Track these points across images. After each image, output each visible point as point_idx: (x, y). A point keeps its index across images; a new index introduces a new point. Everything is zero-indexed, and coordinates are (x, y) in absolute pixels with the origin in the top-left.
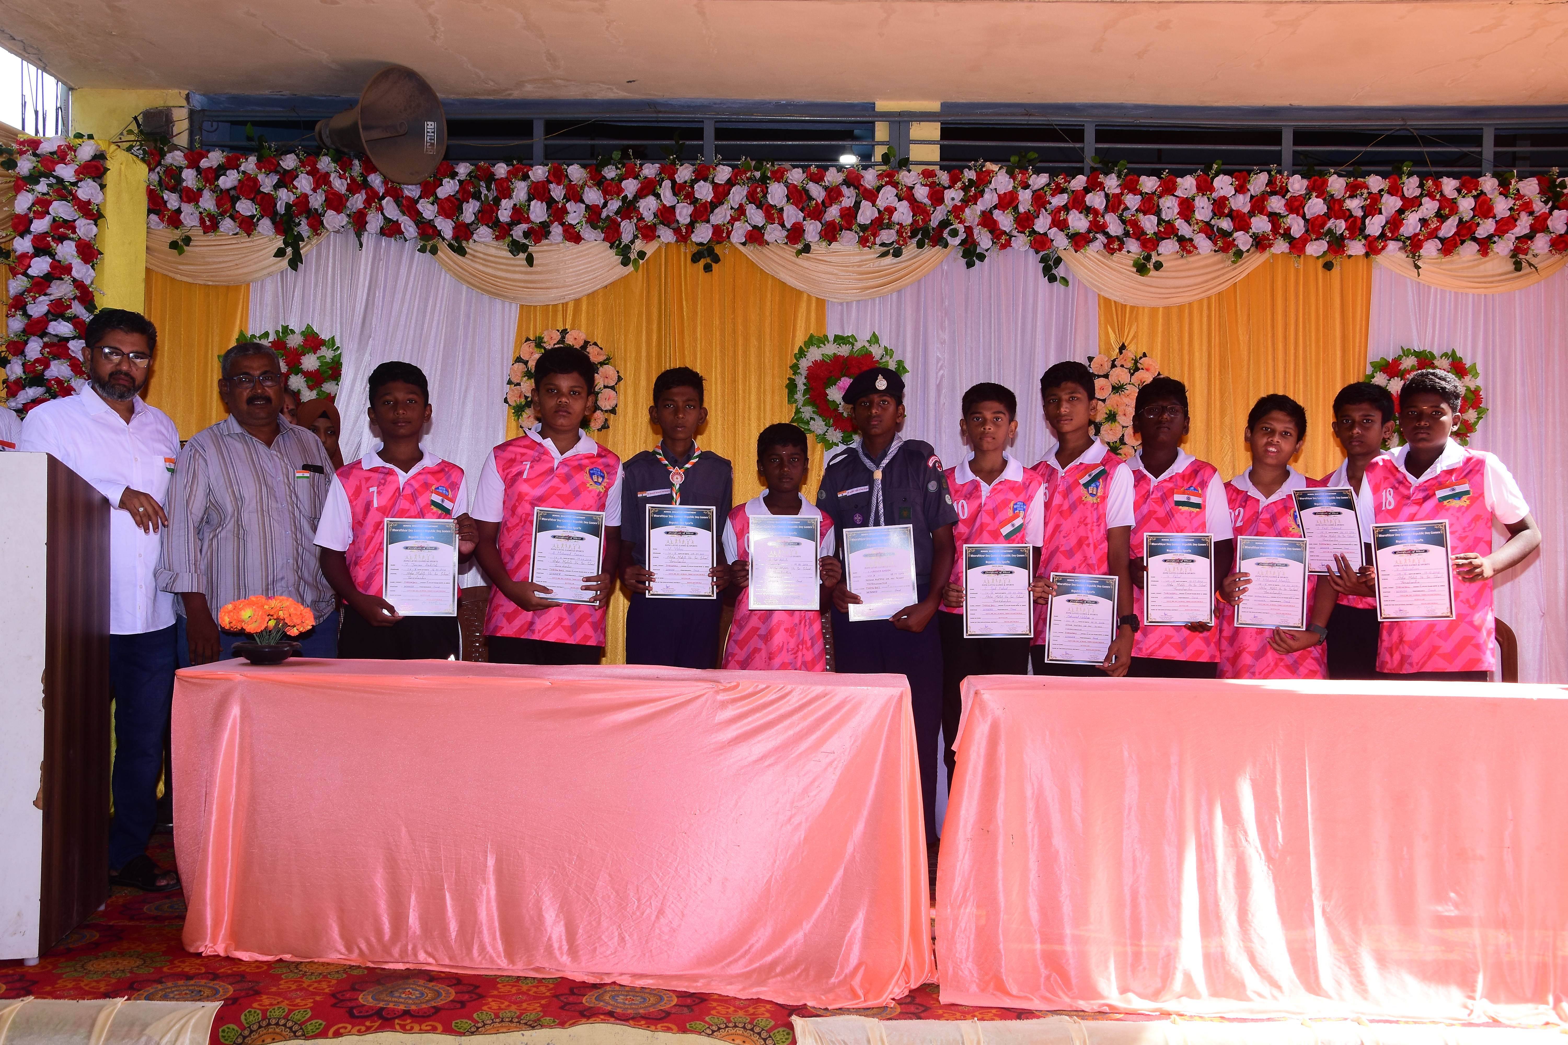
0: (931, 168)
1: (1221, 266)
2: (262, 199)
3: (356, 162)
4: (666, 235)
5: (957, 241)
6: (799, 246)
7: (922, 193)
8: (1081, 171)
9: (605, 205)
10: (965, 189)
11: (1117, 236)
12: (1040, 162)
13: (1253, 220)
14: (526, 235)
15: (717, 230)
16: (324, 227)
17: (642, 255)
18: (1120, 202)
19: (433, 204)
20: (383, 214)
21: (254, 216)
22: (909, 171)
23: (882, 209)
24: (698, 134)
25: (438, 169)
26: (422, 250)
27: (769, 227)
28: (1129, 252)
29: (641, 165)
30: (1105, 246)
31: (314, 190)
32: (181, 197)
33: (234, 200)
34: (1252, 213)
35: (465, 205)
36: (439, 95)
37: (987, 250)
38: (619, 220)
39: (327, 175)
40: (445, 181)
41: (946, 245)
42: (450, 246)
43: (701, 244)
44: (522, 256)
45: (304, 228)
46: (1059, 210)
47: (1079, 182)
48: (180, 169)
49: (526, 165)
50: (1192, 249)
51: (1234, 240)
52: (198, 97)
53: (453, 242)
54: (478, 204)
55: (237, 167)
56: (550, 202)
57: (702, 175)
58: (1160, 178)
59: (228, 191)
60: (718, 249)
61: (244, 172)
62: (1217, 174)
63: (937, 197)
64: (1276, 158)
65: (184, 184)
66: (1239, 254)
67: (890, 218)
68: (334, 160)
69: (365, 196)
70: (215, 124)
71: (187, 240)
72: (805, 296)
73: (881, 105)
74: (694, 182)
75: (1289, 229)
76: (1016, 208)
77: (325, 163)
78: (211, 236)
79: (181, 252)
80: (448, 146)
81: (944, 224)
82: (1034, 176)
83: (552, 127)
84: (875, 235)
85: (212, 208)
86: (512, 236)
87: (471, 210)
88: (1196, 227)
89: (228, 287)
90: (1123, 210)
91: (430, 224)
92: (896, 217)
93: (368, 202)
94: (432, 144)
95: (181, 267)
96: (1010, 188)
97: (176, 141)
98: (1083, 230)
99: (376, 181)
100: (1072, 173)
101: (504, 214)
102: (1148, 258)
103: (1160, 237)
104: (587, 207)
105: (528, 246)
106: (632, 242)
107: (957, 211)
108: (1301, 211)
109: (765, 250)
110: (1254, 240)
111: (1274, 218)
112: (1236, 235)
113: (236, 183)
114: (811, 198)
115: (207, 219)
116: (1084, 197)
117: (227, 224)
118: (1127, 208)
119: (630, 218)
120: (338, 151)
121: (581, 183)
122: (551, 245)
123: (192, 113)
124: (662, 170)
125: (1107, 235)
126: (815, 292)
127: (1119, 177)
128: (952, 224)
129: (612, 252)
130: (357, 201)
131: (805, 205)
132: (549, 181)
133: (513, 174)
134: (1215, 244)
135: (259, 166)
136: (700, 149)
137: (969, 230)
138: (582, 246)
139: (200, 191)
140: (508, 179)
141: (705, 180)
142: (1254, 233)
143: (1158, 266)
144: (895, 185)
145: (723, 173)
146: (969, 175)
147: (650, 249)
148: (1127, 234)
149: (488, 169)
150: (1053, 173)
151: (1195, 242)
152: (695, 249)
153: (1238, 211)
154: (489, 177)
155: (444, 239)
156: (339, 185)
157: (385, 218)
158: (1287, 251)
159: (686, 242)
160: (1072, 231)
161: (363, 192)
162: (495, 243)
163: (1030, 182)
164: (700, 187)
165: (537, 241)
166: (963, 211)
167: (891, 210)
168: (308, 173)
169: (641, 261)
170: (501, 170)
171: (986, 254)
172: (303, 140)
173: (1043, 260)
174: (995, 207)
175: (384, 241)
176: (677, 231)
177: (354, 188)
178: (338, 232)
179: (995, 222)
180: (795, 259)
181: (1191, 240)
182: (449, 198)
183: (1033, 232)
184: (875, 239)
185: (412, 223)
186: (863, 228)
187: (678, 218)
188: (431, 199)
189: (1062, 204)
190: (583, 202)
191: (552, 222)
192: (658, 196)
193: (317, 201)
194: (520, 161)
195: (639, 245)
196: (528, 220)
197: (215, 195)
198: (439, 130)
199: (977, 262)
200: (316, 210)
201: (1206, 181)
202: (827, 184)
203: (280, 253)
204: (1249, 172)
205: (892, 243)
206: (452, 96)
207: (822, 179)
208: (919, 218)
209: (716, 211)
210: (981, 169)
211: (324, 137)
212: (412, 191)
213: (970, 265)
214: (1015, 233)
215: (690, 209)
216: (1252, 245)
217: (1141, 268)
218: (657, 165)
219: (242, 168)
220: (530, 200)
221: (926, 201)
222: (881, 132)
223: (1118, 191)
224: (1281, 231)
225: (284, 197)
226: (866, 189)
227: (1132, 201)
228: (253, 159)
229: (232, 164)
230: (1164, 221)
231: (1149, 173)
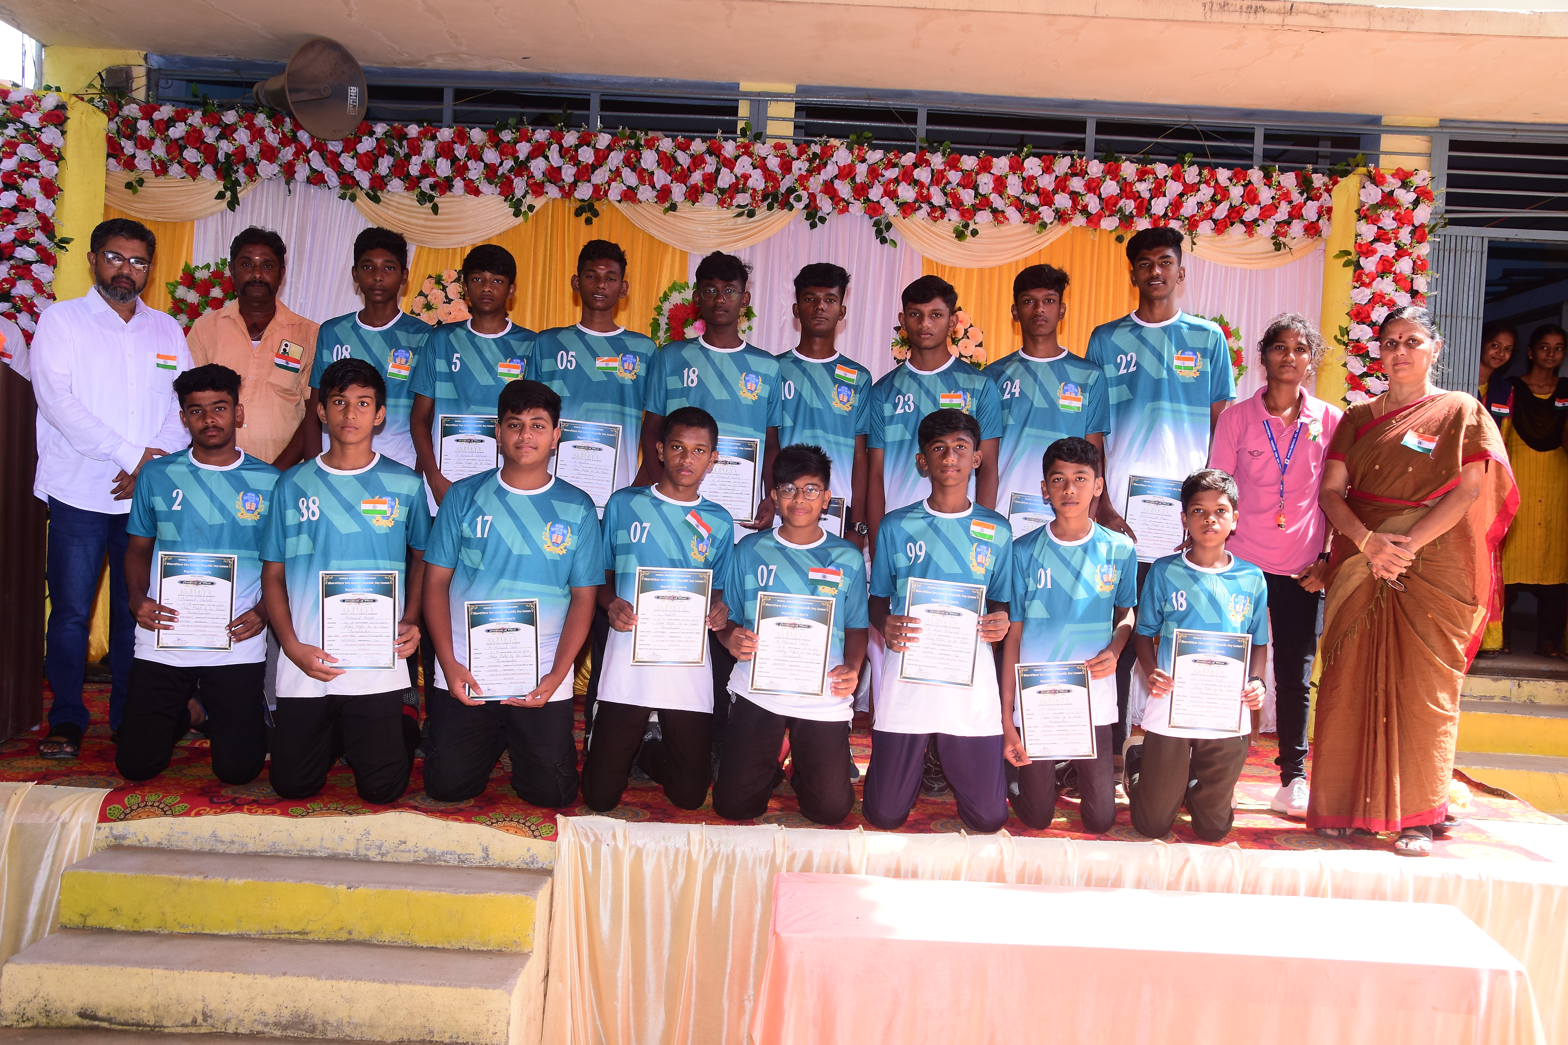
0: (782, 141)
1: (1029, 235)
2: (205, 149)
3: (288, 119)
4: (553, 191)
5: (801, 205)
6: (667, 205)
7: (773, 163)
8: (912, 149)
9: (501, 164)
10: (810, 161)
11: (940, 207)
12: (876, 139)
13: (1056, 197)
14: (433, 187)
15: (596, 188)
16: (258, 174)
17: (531, 208)
18: (943, 177)
19: (353, 158)
20: (309, 165)
21: (199, 163)
22: (764, 144)
23: (739, 175)
24: (584, 104)
25: (358, 128)
26: (343, 197)
27: (641, 188)
28: (950, 220)
29: (533, 131)
30: (929, 214)
31: (251, 142)
32: (135, 144)
33: (182, 149)
34: (1055, 191)
35: (380, 160)
36: (361, 64)
37: (828, 214)
38: (513, 177)
39: (262, 130)
40: (364, 138)
41: (791, 208)
42: (367, 194)
43: (583, 200)
44: (429, 205)
45: (241, 175)
46: (890, 181)
47: (909, 158)
48: (136, 120)
49: (435, 127)
50: (1002, 219)
51: (1040, 213)
52: (155, 57)
53: (370, 191)
54: (392, 159)
55: (184, 120)
56: (454, 160)
57: (584, 141)
58: (978, 157)
59: (176, 140)
60: (597, 205)
61: (190, 125)
62: (1027, 156)
63: (786, 167)
64: (1080, 145)
65: (139, 133)
66: (1044, 225)
67: (745, 184)
68: (269, 118)
69: (294, 150)
70: (170, 81)
71: (141, 182)
72: (671, 249)
73: (745, 86)
74: (578, 147)
75: (1086, 206)
76: (853, 179)
77: (261, 120)
78: (162, 179)
79: (135, 191)
80: (368, 109)
81: (791, 190)
82: (870, 152)
83: (460, 95)
84: (732, 198)
85: (162, 155)
86: (420, 187)
87: (386, 164)
88: (1008, 202)
89: (175, 223)
90: (946, 184)
91: (350, 175)
92: (750, 183)
93: (297, 155)
94: (354, 106)
95: (135, 205)
96: (849, 162)
97: (135, 95)
98: (910, 200)
99: (304, 137)
100: (904, 150)
101: (414, 169)
102: (966, 226)
103: (976, 209)
104: (486, 165)
105: (434, 197)
106: (524, 196)
107: (802, 180)
108: (1097, 192)
109: (637, 207)
110: (1056, 214)
111: (1074, 196)
112: (1041, 209)
113: (184, 134)
114: (678, 164)
115: (157, 164)
116: (913, 171)
117: (175, 169)
118: (949, 183)
119: (522, 176)
120: (271, 109)
121: (481, 144)
122: (454, 196)
123: (149, 72)
124: (552, 135)
125: (930, 204)
126: (679, 246)
127: (944, 155)
128: (797, 191)
129: (507, 204)
130: (288, 153)
131: (673, 170)
132: (454, 142)
133: (423, 134)
134: (1023, 216)
135: (204, 119)
136: (586, 120)
137: (812, 197)
138: (481, 198)
139: (153, 139)
140: (418, 139)
141: (588, 146)
142: (1057, 209)
143: (975, 233)
144: (751, 155)
145: (604, 140)
146: (816, 149)
147: (539, 203)
148: (948, 205)
149: (402, 129)
150: (887, 149)
151: (1007, 214)
152: (579, 204)
153: (1044, 189)
154: (402, 136)
155: (362, 189)
156: (273, 139)
157: (311, 168)
158: (1085, 225)
159: (570, 198)
160: (900, 200)
161: (293, 145)
162: (406, 194)
163: (867, 157)
164: (583, 151)
165: (443, 193)
166: (808, 180)
167: (746, 177)
168: (246, 127)
169: (530, 214)
170: (413, 130)
171: (827, 217)
172: (244, 98)
173: (877, 224)
174: (836, 177)
175: (313, 189)
176: (562, 189)
177: (285, 141)
178: (270, 179)
179: (835, 190)
180: (663, 216)
181: (1003, 212)
182: (367, 154)
183: (868, 200)
184: (731, 201)
185: (334, 174)
186: (722, 191)
187: (564, 177)
188: (352, 153)
189: (894, 177)
190: (482, 160)
191: (455, 177)
192: (547, 158)
193: (253, 152)
194: (430, 123)
195: (529, 200)
196: (434, 174)
197: (165, 143)
198: (361, 93)
199: (819, 224)
200: (252, 159)
201: (1018, 162)
202: (692, 152)
203: (220, 196)
204: (1055, 155)
205: (747, 205)
206: (375, 65)
207: (688, 148)
208: (770, 184)
209: (596, 172)
210: (826, 144)
211: (260, 96)
212: (335, 146)
213: (813, 226)
214: (852, 200)
215: (573, 170)
216: (1055, 218)
217: (960, 235)
218: (548, 131)
219: (189, 121)
220: (437, 157)
221: (777, 170)
222: (744, 109)
223: (942, 167)
224: (1079, 207)
225: (225, 147)
226: (725, 157)
227: (954, 177)
228: (198, 114)
229: (180, 117)
230: (980, 195)
231: (970, 153)
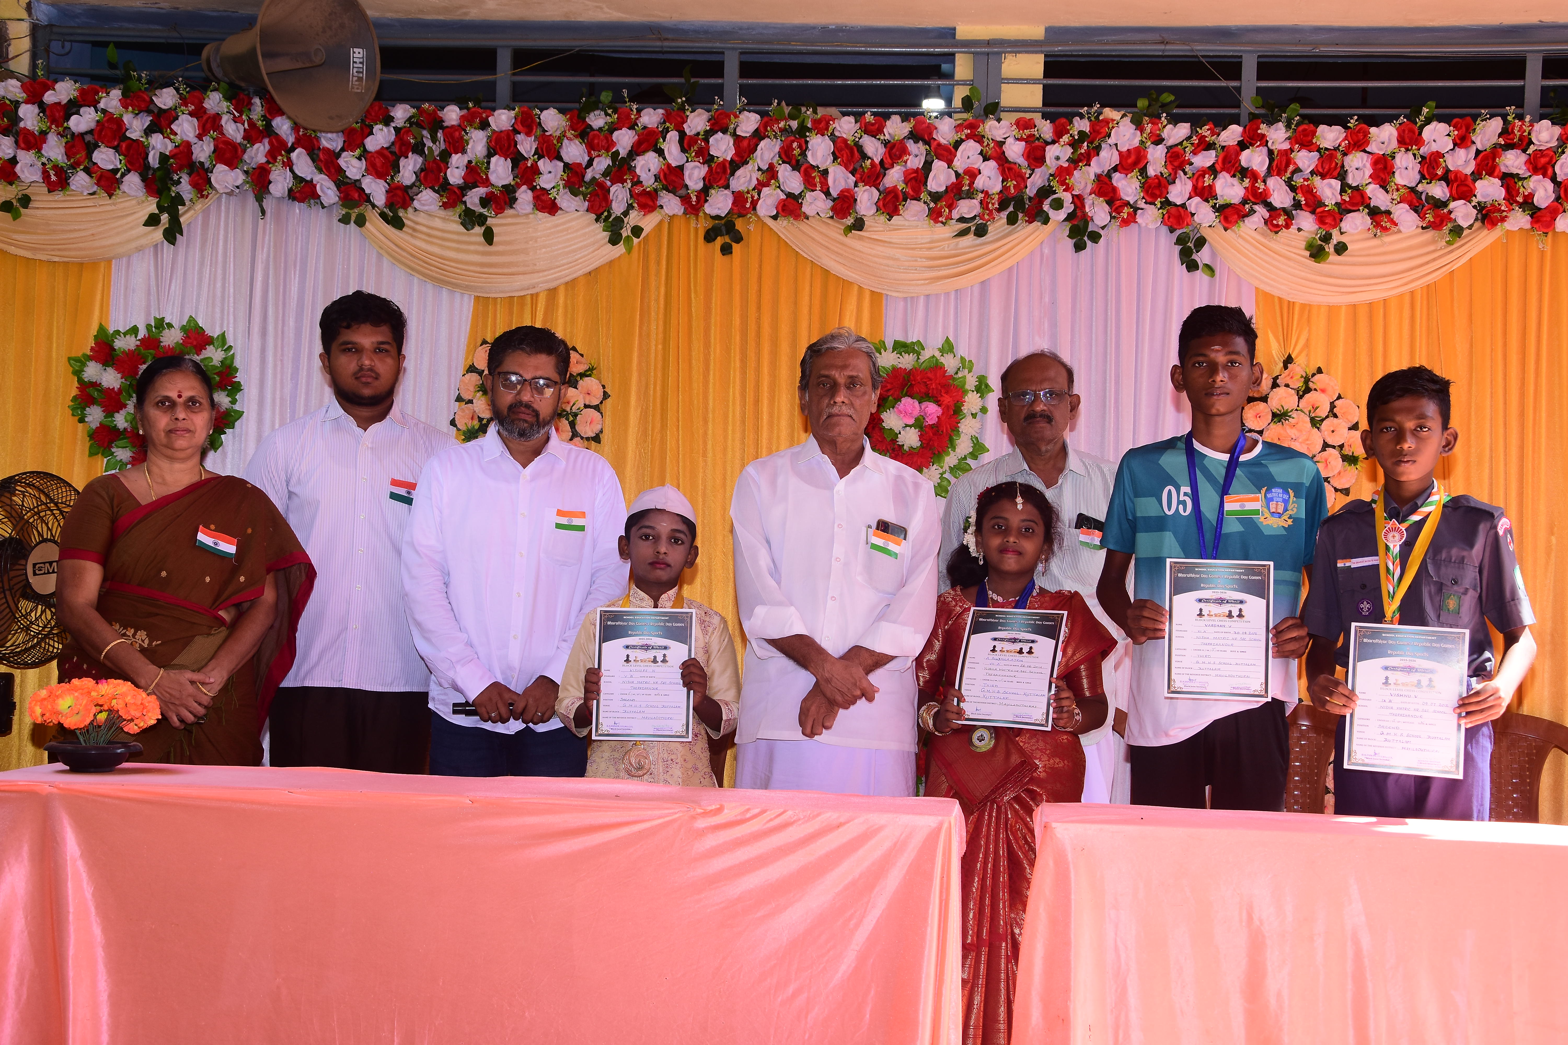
0: (1028, 116)
1: (1432, 248)
2: (129, 148)
3: (257, 101)
4: (671, 204)
5: (1062, 215)
6: (850, 221)
7: (1015, 151)
8: (1235, 120)
9: (590, 163)
10: (1074, 144)
11: (1284, 209)
12: (1178, 107)
13: (1478, 184)
14: (485, 202)
15: (739, 198)
16: (211, 186)
17: (637, 231)
18: (1289, 162)
19: (359, 159)
20: (292, 171)
21: (118, 170)
22: (999, 120)
23: (961, 171)
24: (716, 69)
25: (368, 112)
26: (345, 220)
27: (809, 196)
28: (1299, 230)
29: (639, 111)
30: (1266, 222)
31: (200, 137)
32: (16, 142)
33: (91, 148)
34: (1477, 175)
35: (402, 162)
36: (370, 13)
37: (1103, 228)
38: (609, 183)
39: (217, 117)
40: (377, 128)
41: (1046, 220)
42: (383, 215)
43: (717, 217)
44: (479, 230)
45: (185, 188)
46: (1203, 172)
47: (1232, 134)
48: (17, 104)
49: (485, 108)
50: (1388, 225)
51: (1450, 212)
52: (44, 7)
53: (386, 210)
54: (420, 160)
55: (94, 104)
56: (517, 159)
57: (719, 125)
58: (1346, 128)
59: (82, 135)
60: (739, 224)
61: (104, 111)
62: (1428, 121)
63: (1036, 156)
64: (1517, 97)
65: (22, 125)
66: (1457, 231)
67: (971, 184)
68: (228, 98)
69: (267, 147)
70: (68, 45)
71: (25, 201)
72: (856, 288)
73: (964, 31)
74: (708, 134)
75: (1532, 196)
76: (1143, 171)
77: (214, 102)
78: (59, 196)
79: (16, 216)
80: (382, 82)
81: (1045, 192)
82: (1170, 126)
83: (521, 58)
84: (951, 207)
85: (60, 158)
86: (465, 203)
87: (410, 168)
88: (1396, 196)
89: (82, 264)
90: (1293, 173)
91: (356, 185)
92: (979, 183)
93: (272, 155)
94: (360, 79)
95: (16, 236)
96: (1136, 143)
97: (13, 65)
98: (1236, 200)
99: (283, 126)
100: (1222, 123)
101: (455, 175)
102: (1327, 238)
103: (1343, 209)
104: (567, 166)
105: (486, 218)
106: (626, 213)
107: (1063, 174)
108: (1550, 172)
109: (802, 225)
110: (1479, 211)
111: (1509, 180)
112: (1452, 205)
113: (93, 125)
114: (864, 156)
115: (52, 173)
116: (1238, 154)
117: (80, 180)
118: (1298, 170)
119: (623, 181)
120: (231, 85)
121: (558, 134)
122: (517, 216)
123: (35, 30)
124: (667, 118)
125: (1269, 205)
126: (869, 284)
127: (1288, 126)
128: (1054, 192)
129: (600, 226)
130: (258, 153)
131: (857, 165)
132: (516, 131)
133: (468, 120)
134: (1423, 218)
135: (126, 101)
136: (719, 90)
137: (1078, 201)
138: (559, 218)
139: (44, 134)
140: (461, 128)
141: (725, 131)
142: (1479, 203)
143: (1341, 248)
144: (979, 139)
145: (748, 123)
146: (1081, 125)
147: (649, 222)
148: (1297, 205)
149: (435, 112)
150: (1196, 122)
151: (1395, 216)
152: (709, 224)
153: (1457, 173)
154: (435, 124)
155: (374, 206)
156: (233, 131)
157: (295, 176)
158: (1528, 226)
159: (697, 215)
160: (1220, 202)
161: (266, 141)
162: (442, 213)
163: (1165, 134)
164: (717, 140)
165: (499, 210)
166: (1071, 174)
167: (973, 174)
168: (191, 114)
169: (636, 240)
170: (452, 114)
171: (1101, 232)
172: (187, 70)
173: (1180, 241)
174: (1115, 169)
175: (297, 208)
176: (685, 200)
177: (253, 135)
178: (230, 194)
179: (1114, 190)
180: (842, 238)
181: (1388, 213)
182: (381, 152)
183: (1167, 203)
184: (950, 211)
185: (331, 185)
186: (936, 197)
187: (688, 181)
188: (358, 152)
189: (1208, 164)
190: (560, 159)
191: (519, 186)
192: (660, 152)
193: (203, 151)
194: (477, 103)
195: (634, 218)
196: (487, 182)
197: (64, 140)
198: (369, 59)
199: (1089, 243)
200: (202, 164)
201: (1411, 131)
202: (887, 137)
203: (152, 221)
204: (1475, 117)
205: (975, 217)
206: (389, 15)
207: (880, 131)
208: (1011, 184)
209: (738, 173)
210: (1097, 117)
211: (214, 66)
212: (331, 141)
213: (1079, 247)
214: (1141, 204)
215: (704, 170)
216: (1476, 219)
217: (1316, 252)
218: (661, 111)
219: (102, 105)
220: (489, 155)
221: (1022, 161)
222: (963, 68)
223: (1286, 146)
224: (1520, 199)
225: (159, 144)
226: (939, 145)
227: (1306, 160)
228: (116, 94)
229: (87, 99)
230: (1350, 187)
231: (1331, 121)
